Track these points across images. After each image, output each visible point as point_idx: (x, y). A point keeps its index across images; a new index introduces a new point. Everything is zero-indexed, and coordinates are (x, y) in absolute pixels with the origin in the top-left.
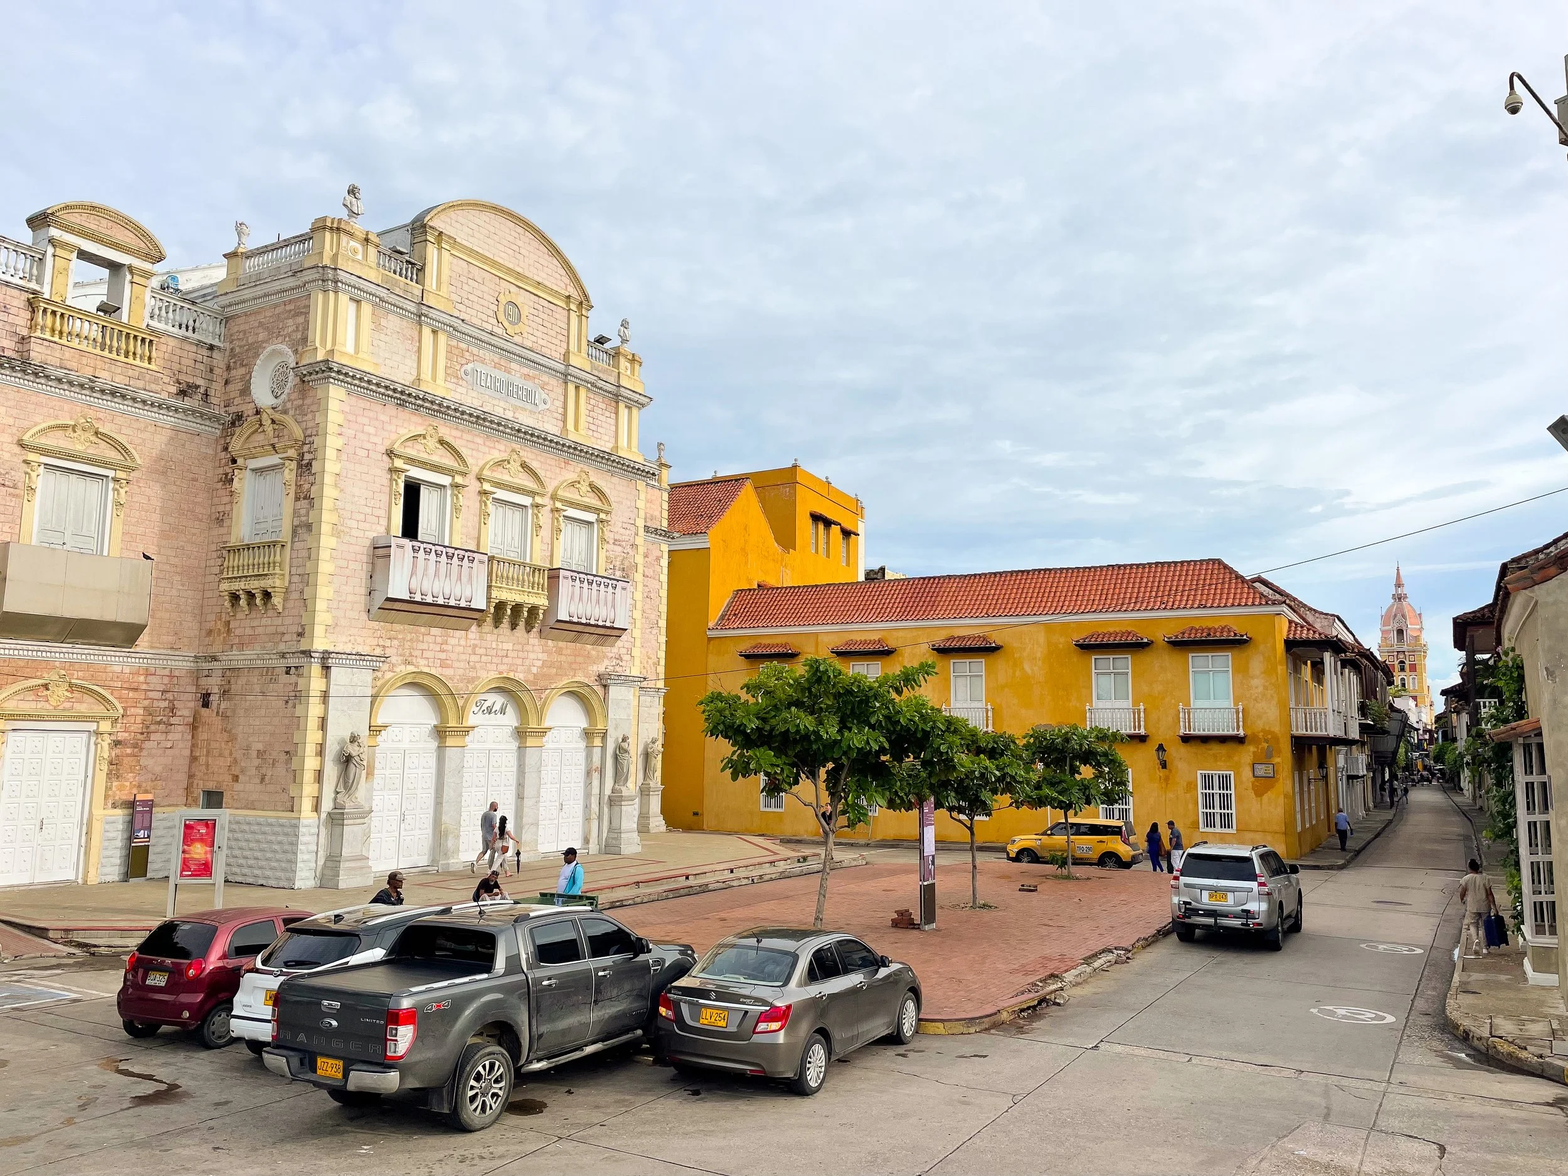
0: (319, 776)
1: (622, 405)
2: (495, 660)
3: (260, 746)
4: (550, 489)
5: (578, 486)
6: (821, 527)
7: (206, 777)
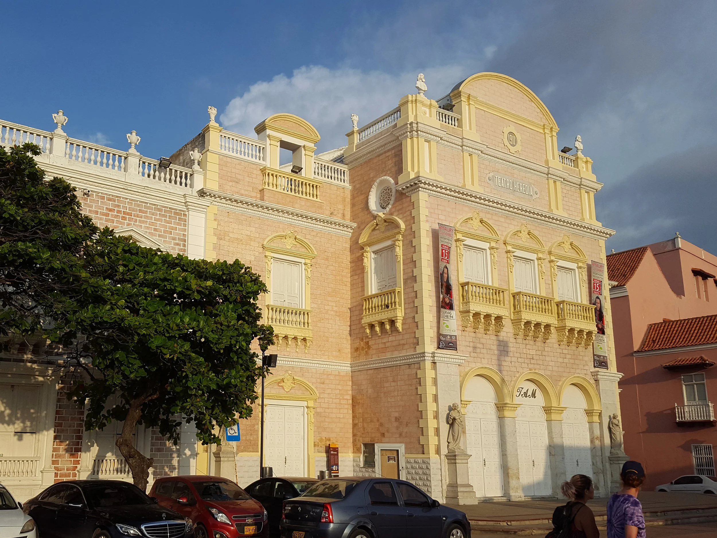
0: (437, 431)
1: (583, 191)
2: (526, 361)
3: (397, 415)
4: (546, 249)
5: (563, 245)
6: (700, 278)
7: (364, 436)
